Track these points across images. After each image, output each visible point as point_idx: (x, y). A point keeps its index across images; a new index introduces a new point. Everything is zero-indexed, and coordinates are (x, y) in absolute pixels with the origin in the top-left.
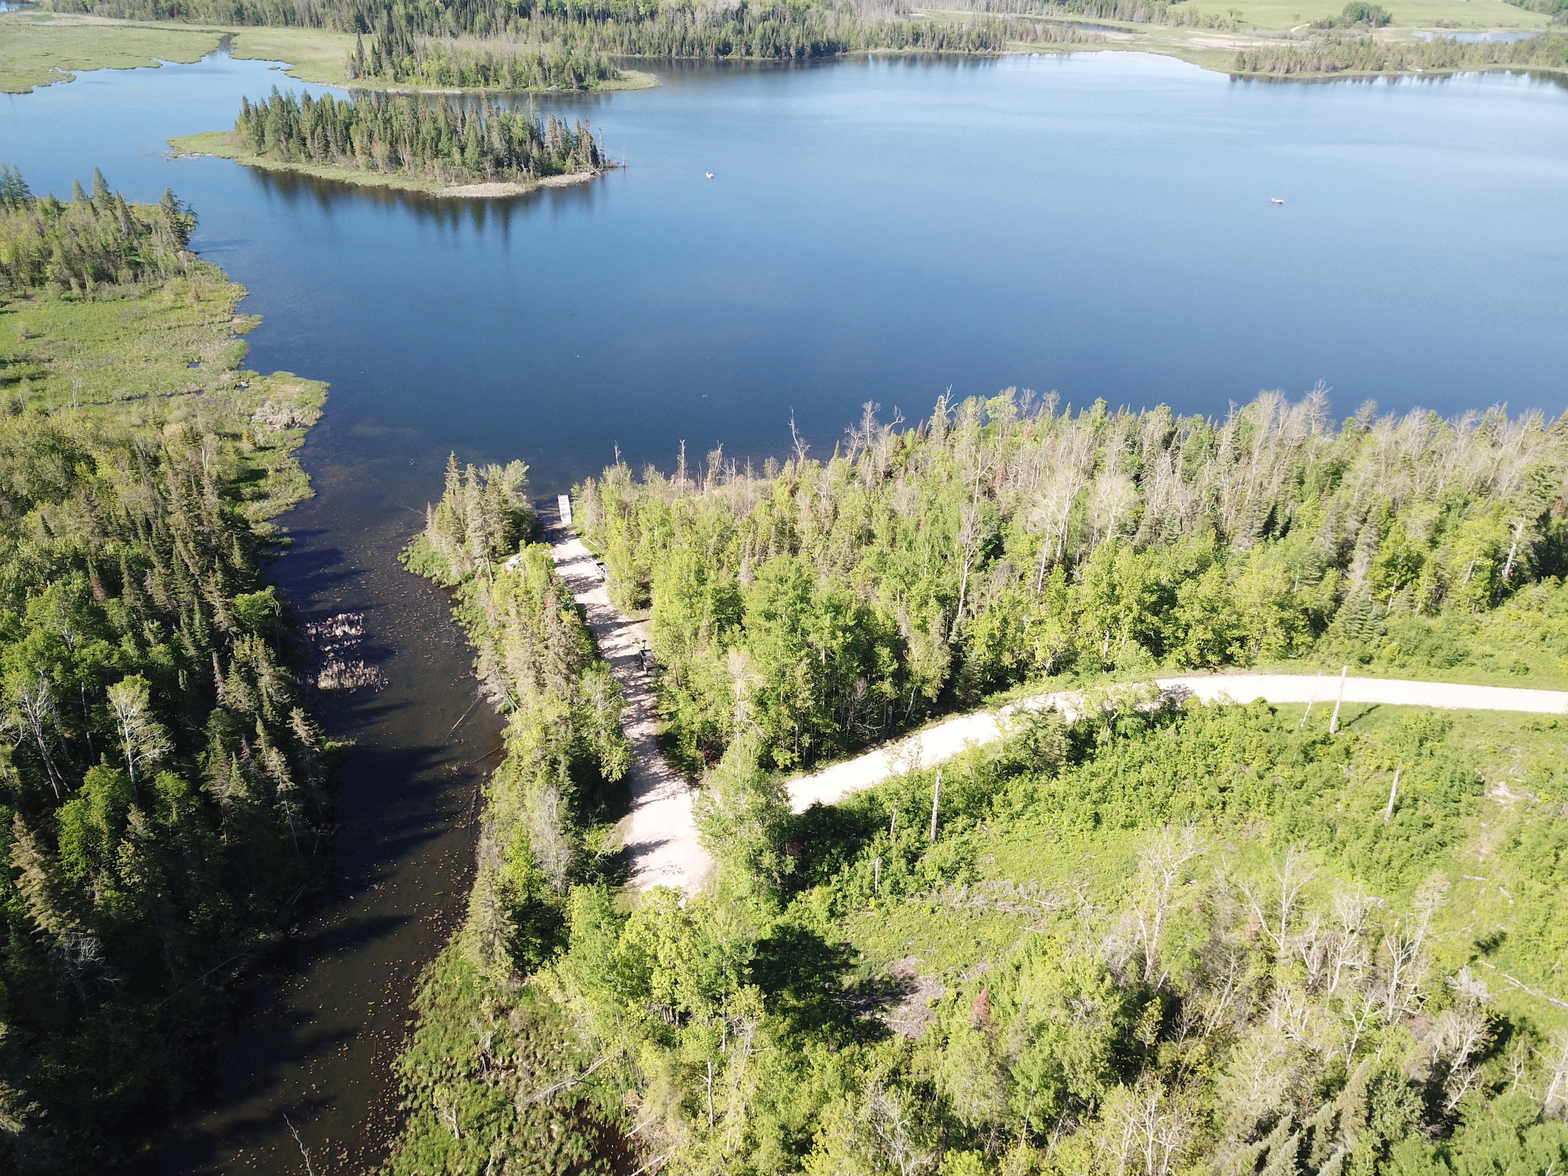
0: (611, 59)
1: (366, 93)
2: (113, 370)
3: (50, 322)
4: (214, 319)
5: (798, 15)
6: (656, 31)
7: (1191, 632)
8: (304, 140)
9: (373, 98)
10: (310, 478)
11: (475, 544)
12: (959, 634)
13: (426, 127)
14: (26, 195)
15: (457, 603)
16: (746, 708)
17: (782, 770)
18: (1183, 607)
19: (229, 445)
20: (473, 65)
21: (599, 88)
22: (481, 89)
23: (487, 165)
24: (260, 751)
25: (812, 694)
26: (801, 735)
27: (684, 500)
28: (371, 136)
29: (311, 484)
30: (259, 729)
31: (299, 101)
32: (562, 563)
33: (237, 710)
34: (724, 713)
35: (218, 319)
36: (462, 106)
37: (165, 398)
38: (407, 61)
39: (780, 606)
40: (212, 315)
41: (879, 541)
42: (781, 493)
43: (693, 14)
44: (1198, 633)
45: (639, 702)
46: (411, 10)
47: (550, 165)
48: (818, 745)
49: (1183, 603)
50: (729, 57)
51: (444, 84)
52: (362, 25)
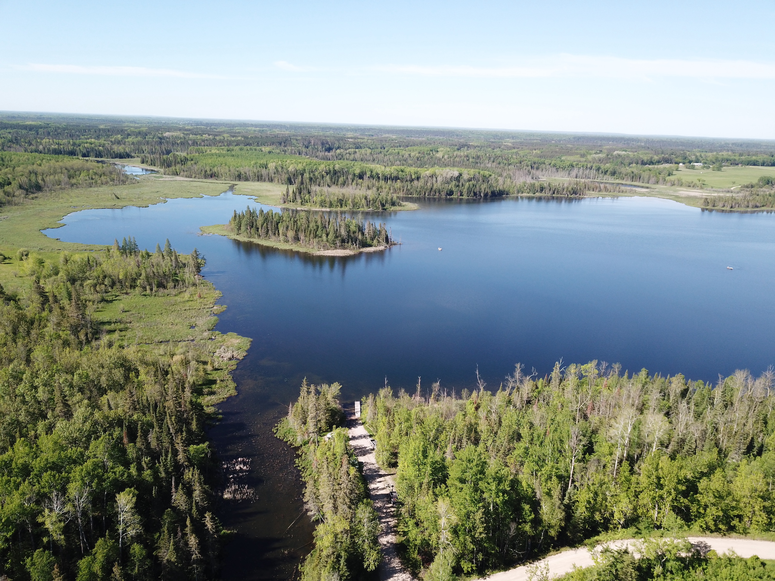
0: (398, 197)
1: (287, 210)
2: (157, 328)
3: (134, 305)
4: (205, 306)
5: (485, 179)
6: (419, 186)
7: (708, 510)
8: (258, 229)
9: (291, 212)
10: (236, 385)
11: (311, 426)
12: (570, 499)
13: (312, 225)
14: (136, 250)
15: (299, 456)
16: (446, 536)
17: (465, 574)
18: (701, 494)
19: (201, 367)
20: (336, 199)
21: (391, 209)
22: (339, 209)
23: (338, 242)
24: (186, 534)
25: (484, 530)
26: (478, 553)
27: (419, 409)
28: (287, 228)
29: (236, 388)
30: (188, 522)
31: (258, 212)
32: (354, 438)
33: (179, 509)
34: (434, 536)
35: (207, 307)
36: (329, 216)
37: (176, 342)
38: (307, 196)
39: (468, 475)
40: (205, 305)
41: (524, 440)
42: (471, 409)
43: (436, 178)
44: (712, 512)
45: (388, 522)
46: (311, 176)
47: (366, 243)
48: (487, 560)
49: (702, 492)
50: (452, 196)
51: (322, 206)
52: (290, 181)
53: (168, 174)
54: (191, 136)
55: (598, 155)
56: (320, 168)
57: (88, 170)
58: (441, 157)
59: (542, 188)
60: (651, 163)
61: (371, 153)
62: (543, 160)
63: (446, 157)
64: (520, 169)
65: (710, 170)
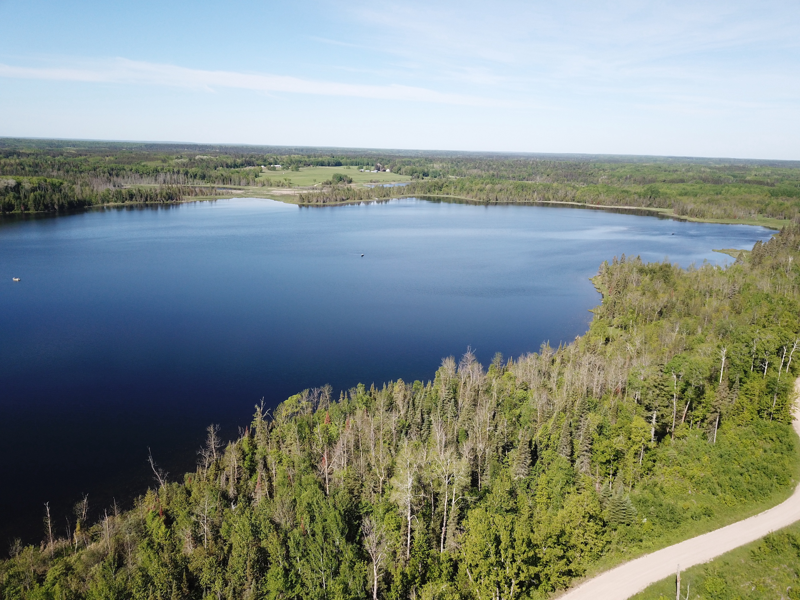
5: (57, 188)
50: (13, 212)
55: (180, 160)
59: (132, 195)
60: (236, 166)
62: (121, 166)
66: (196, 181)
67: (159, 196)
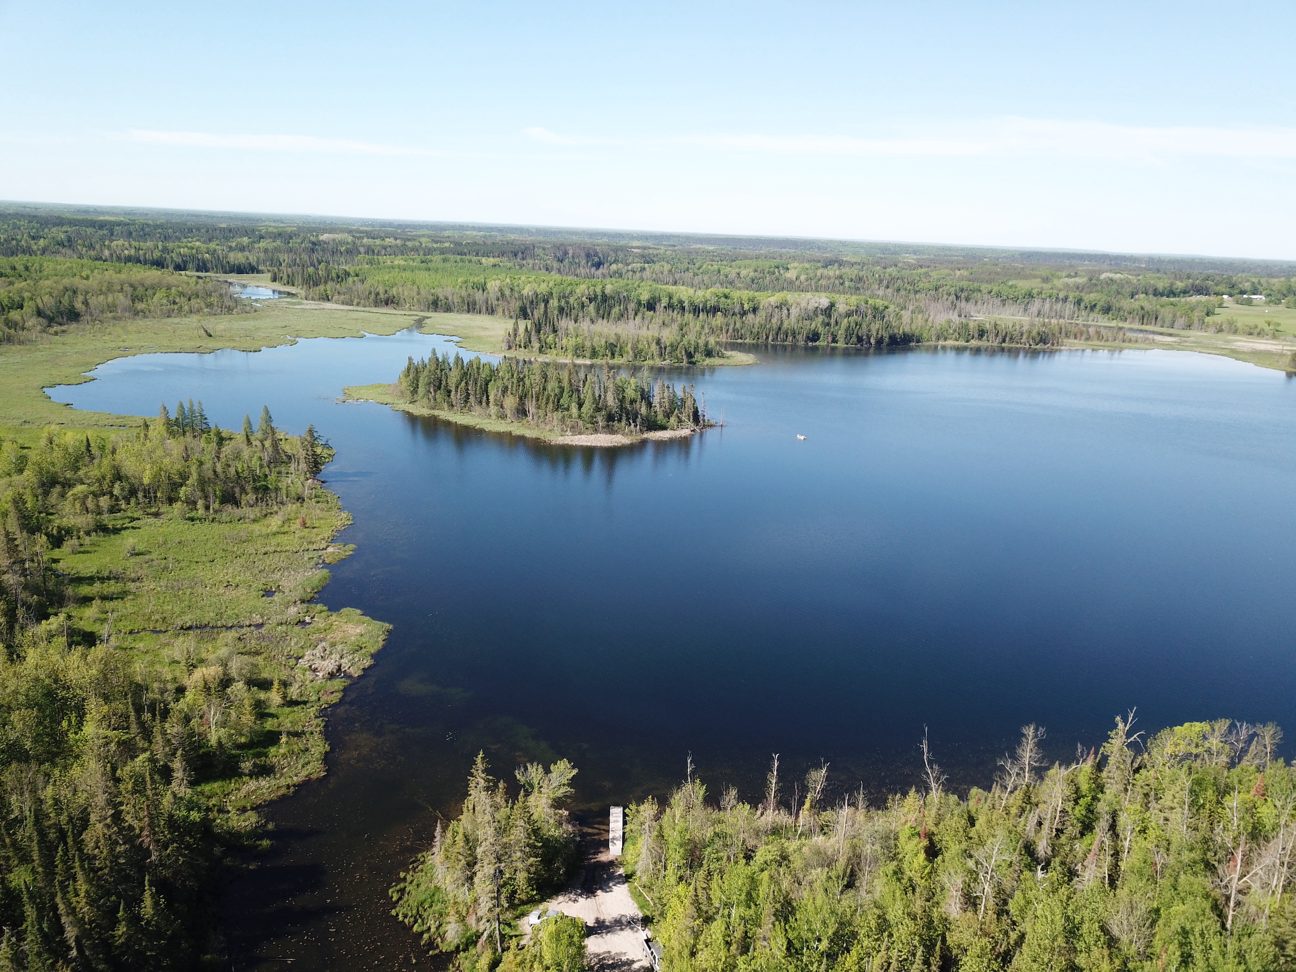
0: (717, 343)
1: (512, 360)
2: (191, 594)
4: (311, 546)
5: (878, 313)
6: (757, 322)
8: (449, 392)
10: (328, 749)
13: (552, 385)
20: (603, 343)
21: (705, 363)
22: (607, 361)
23: (599, 419)
28: (505, 391)
31: (452, 361)
32: (600, 928)
35: (314, 547)
36: (588, 372)
38: (551, 338)
40: (310, 543)
43: (788, 310)
46: (563, 303)
47: (655, 421)
50: (817, 343)
51: (578, 356)
52: (524, 313)
53: (313, 299)
54: (365, 240)
55: (1073, 280)
56: (578, 291)
57: (169, 288)
58: (794, 278)
59: (983, 331)
60: (1172, 293)
61: (670, 271)
62: (976, 285)
63: (803, 278)
64: (936, 299)
65: (1281, 307)
66: (1093, 315)
67: (1025, 337)
